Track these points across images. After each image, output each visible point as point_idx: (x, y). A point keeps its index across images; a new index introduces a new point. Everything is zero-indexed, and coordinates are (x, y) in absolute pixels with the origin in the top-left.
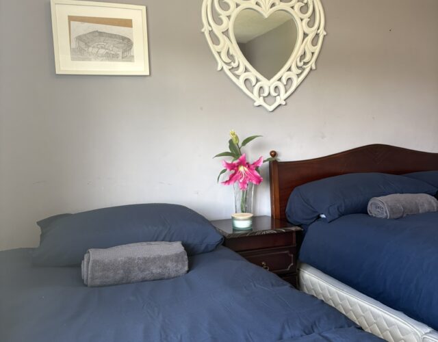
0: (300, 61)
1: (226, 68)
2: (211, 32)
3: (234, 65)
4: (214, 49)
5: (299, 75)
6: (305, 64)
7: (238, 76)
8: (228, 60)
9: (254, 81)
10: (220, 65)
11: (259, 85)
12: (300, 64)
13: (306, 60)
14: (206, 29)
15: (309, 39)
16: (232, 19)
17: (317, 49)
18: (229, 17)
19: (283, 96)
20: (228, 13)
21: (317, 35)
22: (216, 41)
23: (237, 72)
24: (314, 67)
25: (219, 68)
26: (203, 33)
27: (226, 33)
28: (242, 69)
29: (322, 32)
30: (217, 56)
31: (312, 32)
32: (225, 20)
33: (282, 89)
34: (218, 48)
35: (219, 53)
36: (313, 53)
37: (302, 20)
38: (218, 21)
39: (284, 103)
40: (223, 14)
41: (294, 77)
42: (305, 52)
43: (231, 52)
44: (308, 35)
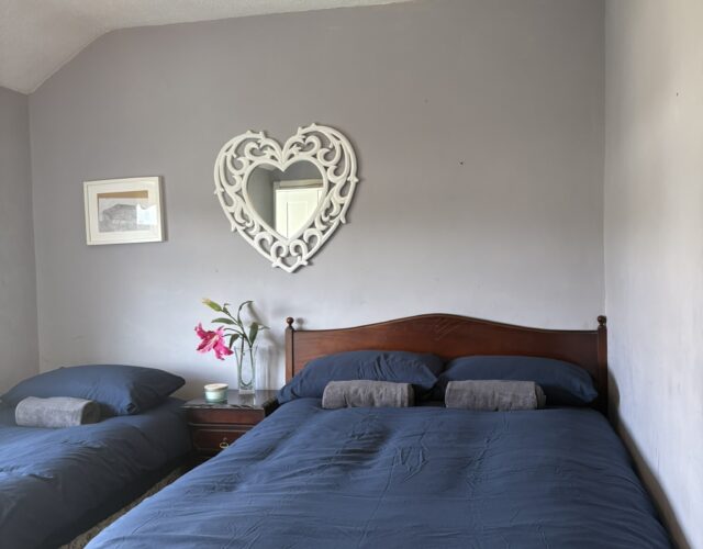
0: (326, 215)
1: (240, 229)
2: (224, 194)
3: (249, 225)
4: (227, 210)
5: (324, 232)
6: (332, 218)
7: (252, 237)
8: (242, 221)
9: (269, 240)
10: (234, 225)
11: (276, 244)
12: (325, 219)
13: (332, 214)
14: (219, 191)
15: (336, 189)
16: (246, 177)
17: (347, 200)
18: (242, 176)
19: (306, 255)
20: (241, 172)
21: (347, 183)
22: (229, 202)
23: (251, 233)
24: (344, 222)
25: (233, 229)
26: (216, 196)
27: (239, 193)
28: (256, 228)
29: (353, 180)
30: (230, 217)
31: (339, 181)
32: (237, 178)
33: (304, 248)
34: (231, 209)
36: (342, 205)
37: (326, 168)
38: (230, 182)
39: (305, 263)
40: (236, 174)
41: (318, 235)
42: (332, 205)
43: (245, 212)
44: (334, 184)
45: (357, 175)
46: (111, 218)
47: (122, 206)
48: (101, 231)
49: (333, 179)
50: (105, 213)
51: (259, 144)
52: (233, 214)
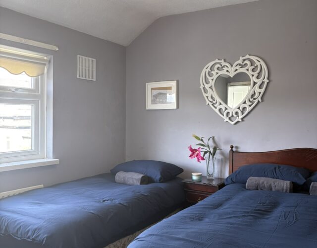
0: (252, 98)
2: (204, 88)
3: (214, 102)
4: (205, 95)
5: (250, 106)
6: (254, 99)
7: (216, 108)
8: (211, 100)
9: (224, 109)
11: (227, 111)
12: (251, 100)
13: (255, 97)
14: (202, 87)
15: (257, 86)
16: (214, 80)
17: (262, 91)
18: (213, 80)
19: (241, 117)
20: (212, 78)
21: (263, 83)
22: (206, 91)
23: (215, 105)
24: (260, 101)
25: (207, 104)
26: (201, 89)
28: (218, 103)
29: (266, 81)
30: (206, 98)
31: (259, 82)
32: (210, 81)
33: (240, 113)
34: (207, 95)
35: (207, 97)
36: (260, 93)
37: (253, 75)
38: (207, 82)
40: (210, 79)
41: (247, 107)
42: (255, 93)
43: (213, 96)
44: (257, 83)
45: (268, 79)
46: (156, 98)
47: (161, 93)
48: (152, 104)
49: (256, 80)
50: (154, 96)
51: (221, 65)
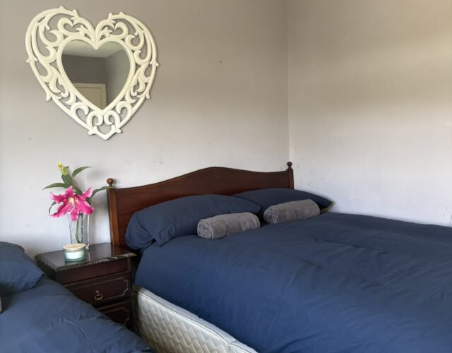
0: (134, 91)
1: (55, 98)
2: (37, 63)
3: (65, 95)
4: (41, 80)
5: (133, 105)
6: (139, 93)
7: (69, 107)
8: (57, 91)
9: (86, 111)
10: (49, 95)
12: (134, 94)
13: (139, 90)
14: (31, 60)
15: (142, 70)
16: (60, 50)
17: (150, 80)
18: (56, 48)
19: (119, 124)
20: (55, 44)
21: (150, 66)
22: (43, 71)
23: (67, 102)
24: (148, 97)
25: (48, 99)
26: (29, 64)
27: (53, 64)
28: (72, 98)
29: (154, 64)
30: (44, 86)
31: (143, 64)
32: (52, 51)
33: (117, 118)
34: (46, 79)
36: (146, 84)
37: (133, 51)
38: (45, 52)
39: (119, 131)
40: (50, 46)
41: (129, 107)
42: (138, 83)
43: (60, 82)
44: (140, 66)
45: (157, 60)
49: (139, 61)
51: (72, 21)
52: (47, 84)
